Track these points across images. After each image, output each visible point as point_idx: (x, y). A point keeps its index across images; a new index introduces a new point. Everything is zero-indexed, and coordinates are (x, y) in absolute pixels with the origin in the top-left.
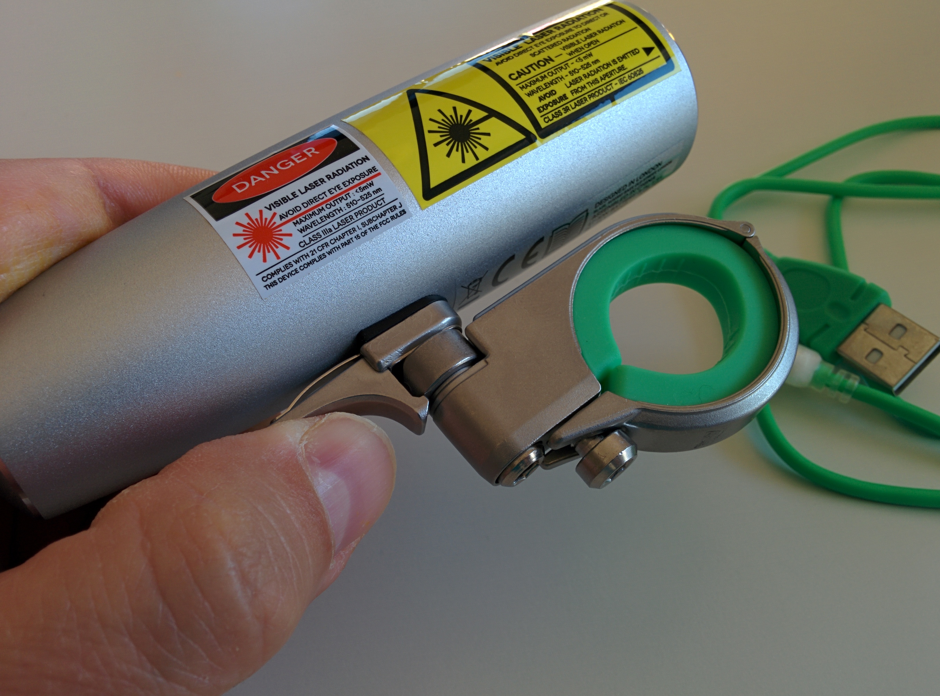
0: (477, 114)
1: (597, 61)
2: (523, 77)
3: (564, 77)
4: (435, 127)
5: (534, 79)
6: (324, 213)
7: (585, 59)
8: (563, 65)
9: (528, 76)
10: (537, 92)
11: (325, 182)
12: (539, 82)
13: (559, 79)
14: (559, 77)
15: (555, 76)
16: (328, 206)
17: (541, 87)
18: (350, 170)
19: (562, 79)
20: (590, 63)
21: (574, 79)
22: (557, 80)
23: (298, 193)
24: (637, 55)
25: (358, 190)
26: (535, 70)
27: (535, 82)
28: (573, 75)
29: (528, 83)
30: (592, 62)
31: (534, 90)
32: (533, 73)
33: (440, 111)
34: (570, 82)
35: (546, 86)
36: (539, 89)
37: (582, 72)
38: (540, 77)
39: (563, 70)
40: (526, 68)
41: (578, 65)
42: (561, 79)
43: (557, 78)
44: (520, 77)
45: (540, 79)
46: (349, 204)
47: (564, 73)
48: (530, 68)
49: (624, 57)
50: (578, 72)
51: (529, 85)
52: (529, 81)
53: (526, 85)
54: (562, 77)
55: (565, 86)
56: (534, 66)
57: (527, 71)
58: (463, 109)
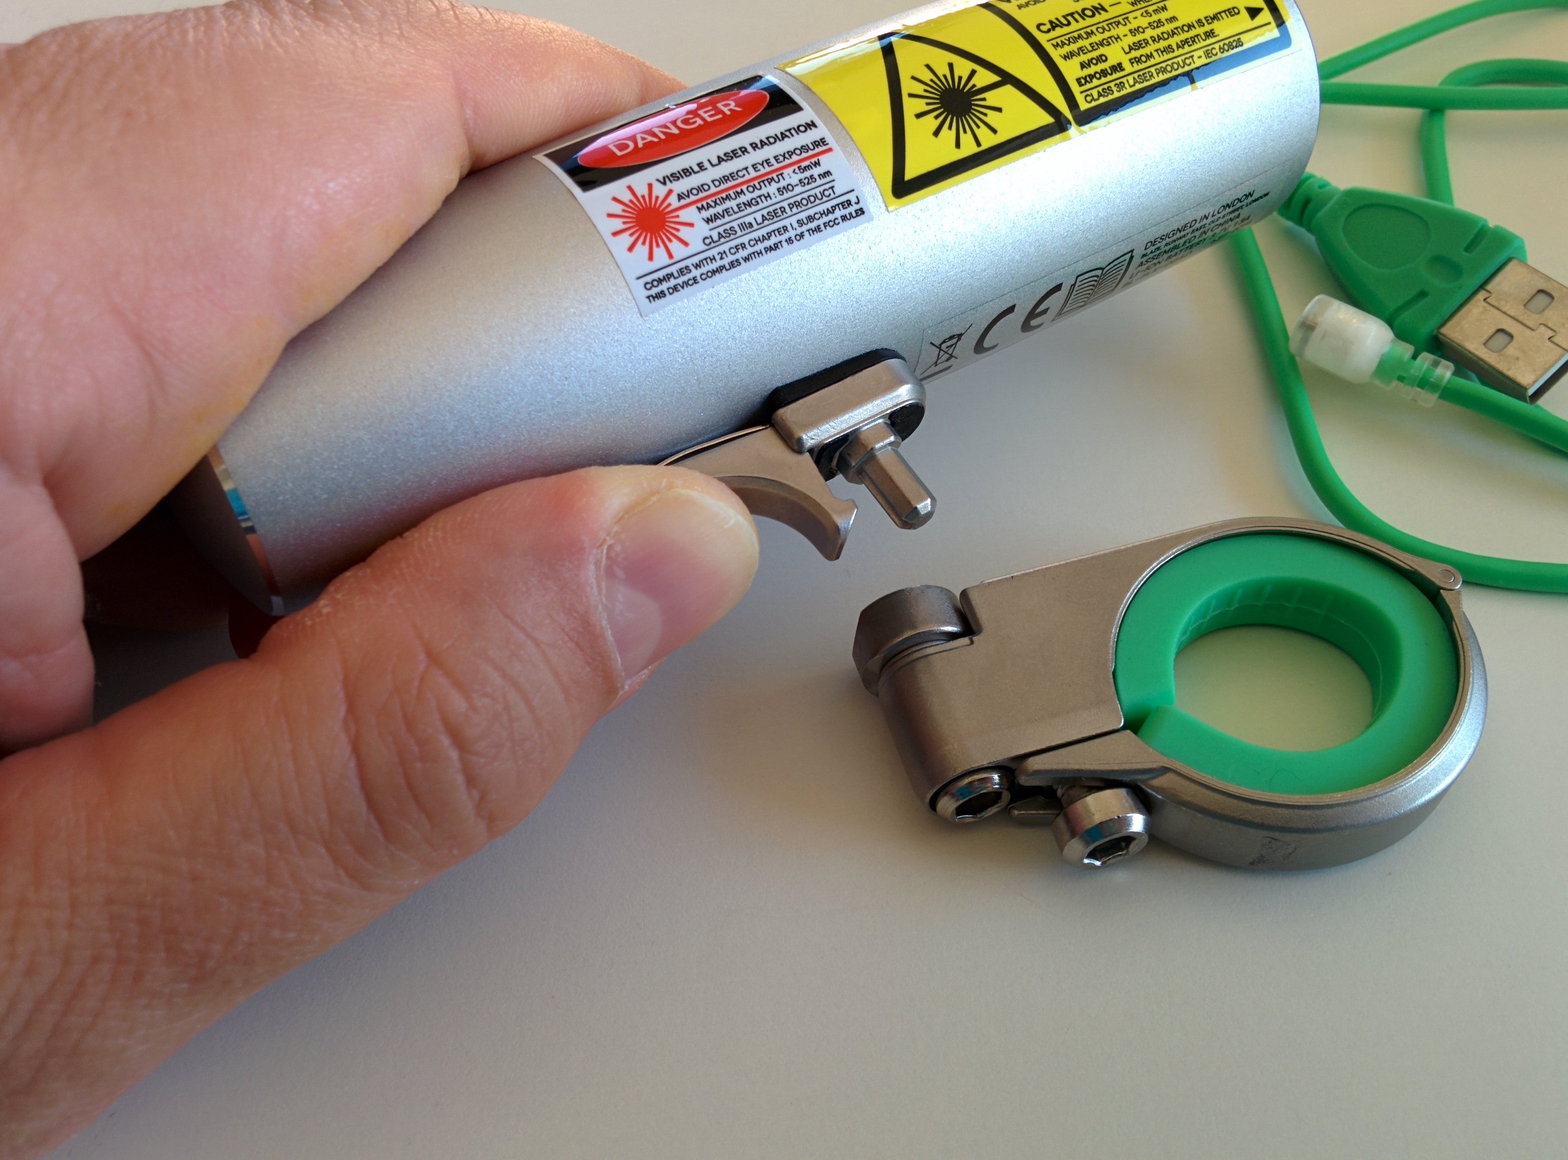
0: (984, 78)
1: (1173, 19)
2: (1058, 29)
3: (1121, 36)
4: (919, 89)
5: (1076, 34)
6: (743, 199)
7: (1155, 14)
8: (1120, 19)
9: (1066, 30)
10: (1079, 54)
11: (748, 153)
12: (1082, 40)
13: (1113, 39)
14: (1114, 36)
15: (1107, 34)
16: (751, 189)
17: (1084, 48)
18: (786, 139)
19: (1119, 40)
20: (1163, 20)
21: (1136, 41)
22: (1109, 40)
23: (707, 164)
24: (1236, 16)
25: (797, 171)
26: (1077, 21)
27: (1076, 40)
28: (1135, 35)
29: (1066, 39)
30: (1166, 20)
31: (1073, 51)
32: (1074, 26)
33: (928, 67)
34: (1129, 46)
35: (1093, 47)
36: (1082, 51)
37: (1149, 33)
38: (1085, 32)
39: (1120, 26)
40: (1064, 17)
41: (1144, 22)
42: (1116, 39)
43: (1110, 37)
44: (1054, 30)
45: (1085, 36)
46: (782, 189)
47: (1121, 30)
48: (1070, 18)
49: (1215, 17)
50: (1144, 32)
51: (1067, 42)
52: (1067, 37)
53: (1062, 41)
54: (1119, 37)
55: (1123, 52)
56: (1076, 16)
57: (1065, 22)
58: (963, 67)
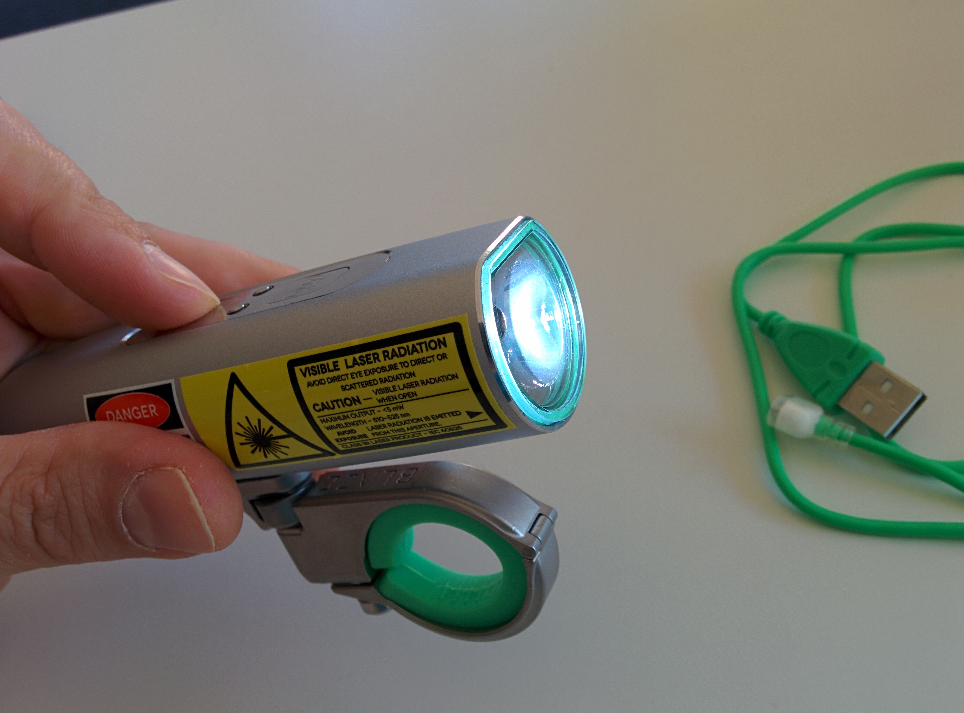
0: (277, 432)
1: (407, 415)
2: (326, 410)
3: (367, 422)
4: (241, 431)
5: (336, 416)
7: (394, 410)
8: (368, 410)
9: (331, 412)
10: (337, 428)
12: (340, 420)
14: (362, 421)
15: (357, 419)
17: (341, 425)
20: (399, 415)
24: (457, 417)
26: (339, 407)
27: (336, 419)
28: (377, 421)
31: (333, 425)
32: (337, 410)
33: (247, 418)
35: (346, 425)
36: (339, 426)
37: (387, 421)
38: (342, 416)
39: (367, 415)
40: (332, 402)
41: (384, 414)
43: (359, 421)
44: (323, 410)
45: (342, 418)
47: (368, 418)
48: (335, 404)
49: (440, 416)
50: (383, 420)
51: (330, 420)
52: (330, 417)
53: (327, 419)
55: (367, 429)
56: (340, 403)
57: (331, 406)
58: (266, 424)
